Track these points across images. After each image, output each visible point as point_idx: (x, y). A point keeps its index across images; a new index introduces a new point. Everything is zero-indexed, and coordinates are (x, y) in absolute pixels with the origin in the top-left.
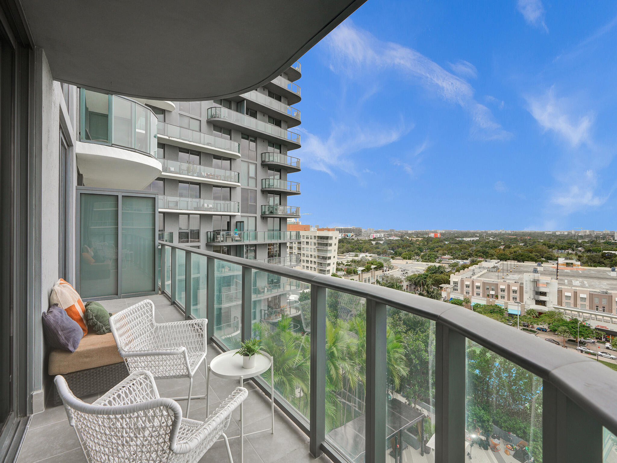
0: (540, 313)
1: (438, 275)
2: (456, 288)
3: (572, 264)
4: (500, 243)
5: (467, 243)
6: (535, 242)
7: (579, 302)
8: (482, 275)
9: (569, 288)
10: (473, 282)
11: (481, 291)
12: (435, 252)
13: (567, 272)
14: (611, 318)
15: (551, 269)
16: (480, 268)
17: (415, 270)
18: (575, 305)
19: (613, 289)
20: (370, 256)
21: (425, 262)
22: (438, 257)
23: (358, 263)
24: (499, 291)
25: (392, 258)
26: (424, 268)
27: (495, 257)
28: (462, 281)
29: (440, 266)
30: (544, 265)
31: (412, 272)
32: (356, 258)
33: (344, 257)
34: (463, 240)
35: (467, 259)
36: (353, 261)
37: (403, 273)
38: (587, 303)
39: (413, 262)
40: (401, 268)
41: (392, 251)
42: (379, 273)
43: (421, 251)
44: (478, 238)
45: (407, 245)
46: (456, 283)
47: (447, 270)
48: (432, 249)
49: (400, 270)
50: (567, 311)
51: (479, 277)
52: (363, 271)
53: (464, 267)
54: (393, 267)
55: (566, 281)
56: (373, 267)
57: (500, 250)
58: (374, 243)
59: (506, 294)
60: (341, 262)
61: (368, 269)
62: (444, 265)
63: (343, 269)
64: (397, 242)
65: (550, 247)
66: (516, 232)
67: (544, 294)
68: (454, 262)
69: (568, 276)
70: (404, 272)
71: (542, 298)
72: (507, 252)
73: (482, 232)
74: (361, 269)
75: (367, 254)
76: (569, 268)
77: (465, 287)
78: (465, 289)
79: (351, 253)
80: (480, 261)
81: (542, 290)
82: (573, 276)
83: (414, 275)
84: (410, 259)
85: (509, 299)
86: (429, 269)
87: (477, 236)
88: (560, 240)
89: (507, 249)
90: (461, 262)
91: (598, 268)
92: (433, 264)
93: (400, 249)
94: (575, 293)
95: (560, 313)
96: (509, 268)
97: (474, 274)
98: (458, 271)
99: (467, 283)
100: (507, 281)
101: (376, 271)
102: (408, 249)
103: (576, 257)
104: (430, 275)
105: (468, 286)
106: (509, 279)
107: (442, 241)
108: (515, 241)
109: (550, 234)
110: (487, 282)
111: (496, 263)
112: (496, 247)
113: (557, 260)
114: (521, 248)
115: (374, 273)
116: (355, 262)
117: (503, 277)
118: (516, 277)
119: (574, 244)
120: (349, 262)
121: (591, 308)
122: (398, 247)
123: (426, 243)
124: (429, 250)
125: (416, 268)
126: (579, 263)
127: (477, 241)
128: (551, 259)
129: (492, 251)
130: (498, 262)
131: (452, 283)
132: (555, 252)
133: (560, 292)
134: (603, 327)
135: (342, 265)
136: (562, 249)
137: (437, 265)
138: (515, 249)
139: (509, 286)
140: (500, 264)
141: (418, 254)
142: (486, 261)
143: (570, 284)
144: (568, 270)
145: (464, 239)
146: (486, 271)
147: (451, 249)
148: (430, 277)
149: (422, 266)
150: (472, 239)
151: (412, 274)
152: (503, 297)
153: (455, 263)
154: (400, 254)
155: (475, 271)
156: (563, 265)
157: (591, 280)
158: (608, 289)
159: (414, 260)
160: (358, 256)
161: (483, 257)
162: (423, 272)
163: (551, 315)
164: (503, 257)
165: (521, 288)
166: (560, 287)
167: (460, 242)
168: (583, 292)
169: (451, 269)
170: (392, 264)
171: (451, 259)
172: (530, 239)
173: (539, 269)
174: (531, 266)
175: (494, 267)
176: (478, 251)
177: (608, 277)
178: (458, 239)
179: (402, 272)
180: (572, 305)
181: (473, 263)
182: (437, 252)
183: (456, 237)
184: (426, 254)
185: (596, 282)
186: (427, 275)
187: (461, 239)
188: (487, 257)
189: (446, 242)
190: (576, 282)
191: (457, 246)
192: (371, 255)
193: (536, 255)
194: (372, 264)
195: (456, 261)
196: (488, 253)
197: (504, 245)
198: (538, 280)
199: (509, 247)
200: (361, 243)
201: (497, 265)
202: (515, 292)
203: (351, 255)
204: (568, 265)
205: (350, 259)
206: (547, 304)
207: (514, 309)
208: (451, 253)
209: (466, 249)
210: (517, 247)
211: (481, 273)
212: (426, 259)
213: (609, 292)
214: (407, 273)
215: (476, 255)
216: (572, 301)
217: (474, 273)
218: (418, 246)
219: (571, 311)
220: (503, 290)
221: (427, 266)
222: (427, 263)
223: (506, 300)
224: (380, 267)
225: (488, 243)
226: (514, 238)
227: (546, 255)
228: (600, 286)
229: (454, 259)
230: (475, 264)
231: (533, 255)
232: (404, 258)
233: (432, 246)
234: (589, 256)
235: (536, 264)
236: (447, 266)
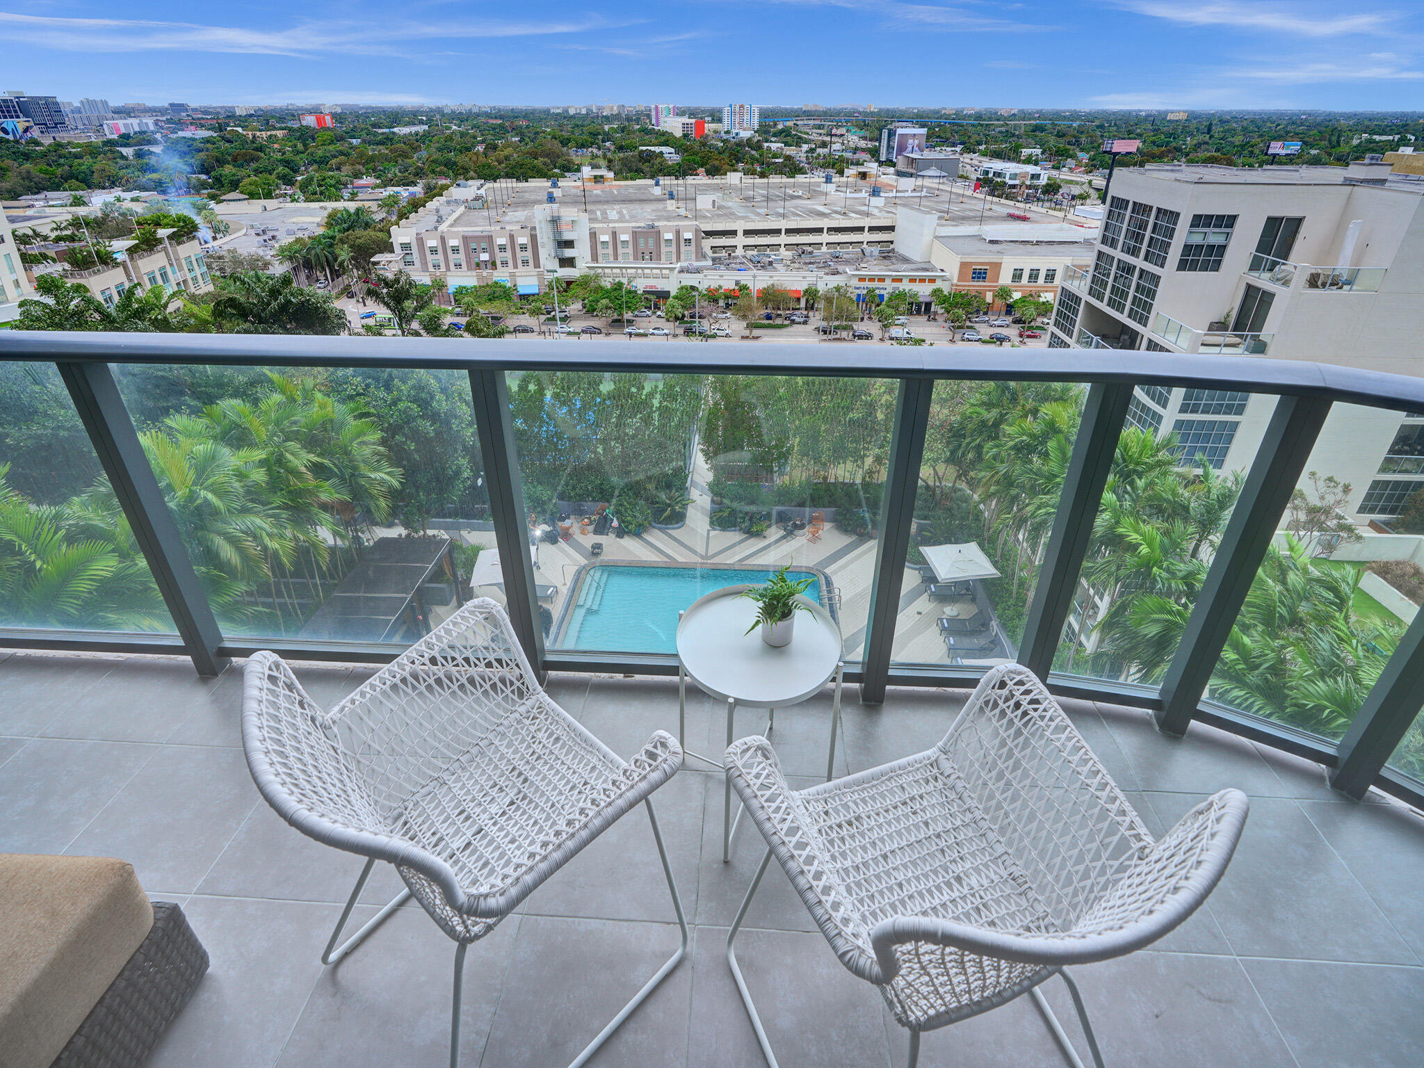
0: (569, 283)
1: (359, 232)
2: (408, 258)
3: (602, 177)
4: (475, 137)
5: (405, 139)
6: (537, 133)
7: (620, 251)
8: (458, 219)
9: (605, 225)
10: (443, 239)
11: (461, 257)
12: (331, 170)
13: (597, 195)
14: (661, 269)
15: (574, 191)
16: (448, 202)
17: (295, 228)
18: (616, 257)
19: (659, 220)
20: (133, 200)
21: (313, 201)
22: (345, 185)
23: (100, 226)
24: (497, 250)
25: (212, 197)
26: (318, 220)
27: (472, 173)
28: (420, 241)
29: (358, 210)
30: (562, 183)
31: (289, 233)
32: (82, 211)
33: (30, 212)
34: (394, 133)
35: (414, 184)
36: (76, 223)
37: (265, 241)
38: (630, 250)
39: (282, 205)
40: (252, 227)
41: (204, 177)
42: (189, 249)
43: (296, 171)
44: (426, 127)
45: (245, 154)
46: (406, 247)
47: (378, 217)
48: (322, 162)
49: (253, 232)
50: (607, 271)
51: (451, 226)
52: (131, 251)
53: (416, 205)
54: (227, 227)
55: (598, 213)
56: (163, 233)
57: (477, 154)
58: (128, 151)
59: (508, 255)
60: (30, 233)
61: (149, 244)
62: (367, 204)
63: (51, 253)
64: (209, 145)
65: (565, 142)
66: (499, 110)
67: (569, 244)
68: (387, 193)
69: (599, 202)
70: (266, 237)
71: (568, 253)
72: (492, 160)
73: (431, 110)
74: (119, 246)
75: (117, 192)
76: (599, 186)
77: (428, 252)
78: (430, 258)
79: (50, 194)
80: (446, 187)
81: (567, 236)
82: (607, 202)
83: (298, 240)
84: (268, 195)
85: (516, 266)
86: (333, 220)
87: (421, 122)
88: (577, 126)
89: (490, 153)
90: (404, 193)
91: (639, 182)
92: (340, 205)
93: (228, 170)
94: (614, 234)
95: (597, 276)
96: (505, 197)
97: (440, 220)
98: (403, 216)
99: (432, 243)
100: (508, 227)
101: (179, 243)
102: (254, 165)
103: (603, 163)
104: (339, 236)
105: (434, 251)
106: (509, 223)
107: (340, 139)
108: (501, 131)
109: (557, 114)
110: (471, 234)
111: (479, 189)
112: (468, 149)
113: (578, 170)
114: (515, 147)
115: (175, 253)
116: (87, 224)
117: (498, 218)
118: (520, 215)
119: (599, 134)
120: (65, 228)
121: (636, 258)
122: (221, 162)
123: (300, 146)
124: (315, 166)
125: (294, 220)
126: (611, 175)
127: (426, 134)
128: (569, 170)
129: (462, 160)
130: (482, 185)
131: (397, 249)
132: (575, 156)
133: (593, 235)
134: (651, 287)
135: (37, 243)
136: (582, 146)
137: (352, 206)
138: (506, 152)
139: (512, 237)
140: (487, 189)
141: (290, 182)
142: (458, 185)
143: (605, 219)
144: (597, 190)
145: (396, 130)
146: (462, 209)
147: (372, 159)
148: (342, 241)
149: (310, 213)
150: (414, 129)
151: (291, 239)
152: (505, 263)
153: (390, 196)
154: (235, 185)
155: (441, 213)
156: (589, 180)
157: (631, 206)
158: (653, 220)
159: (281, 200)
160: (84, 204)
161: (447, 177)
162: (320, 231)
163: (584, 282)
164: (487, 172)
165: (534, 238)
166: (593, 225)
167: (388, 140)
168: (624, 231)
169: (384, 215)
170: (219, 218)
171: (378, 186)
172: (527, 127)
173: (557, 193)
174: (540, 188)
175: (477, 199)
176: (433, 161)
177: (652, 197)
178: (380, 131)
179: (261, 239)
180: (612, 258)
181: (432, 192)
182: (338, 169)
183: (375, 125)
184: (312, 179)
185: (637, 208)
186: (333, 238)
187: (387, 130)
188: (456, 175)
189: (354, 141)
190: (613, 214)
191: (384, 150)
192: (136, 193)
193: (545, 164)
194: (158, 224)
195: (390, 190)
196: (455, 163)
197: (483, 142)
198: (559, 218)
199: (495, 148)
200: (77, 156)
201: (479, 192)
202: (523, 248)
203: (52, 199)
204: (598, 179)
205: (64, 215)
206: (578, 263)
207: (528, 283)
208: (374, 170)
209: (407, 158)
210: (509, 146)
211: (455, 215)
212: (313, 193)
213: (656, 224)
214: (274, 237)
215: (433, 172)
216: (610, 251)
217: (441, 217)
218: (279, 156)
219: (612, 268)
220: (502, 248)
221: (326, 213)
222: (322, 204)
223: (510, 269)
224: (185, 230)
225: (450, 138)
226: (500, 125)
227: (560, 162)
228: (644, 215)
229: (385, 185)
230: (434, 196)
231: (539, 162)
232: (252, 196)
233: (320, 153)
234: (623, 159)
235: (549, 184)
236: (374, 206)
